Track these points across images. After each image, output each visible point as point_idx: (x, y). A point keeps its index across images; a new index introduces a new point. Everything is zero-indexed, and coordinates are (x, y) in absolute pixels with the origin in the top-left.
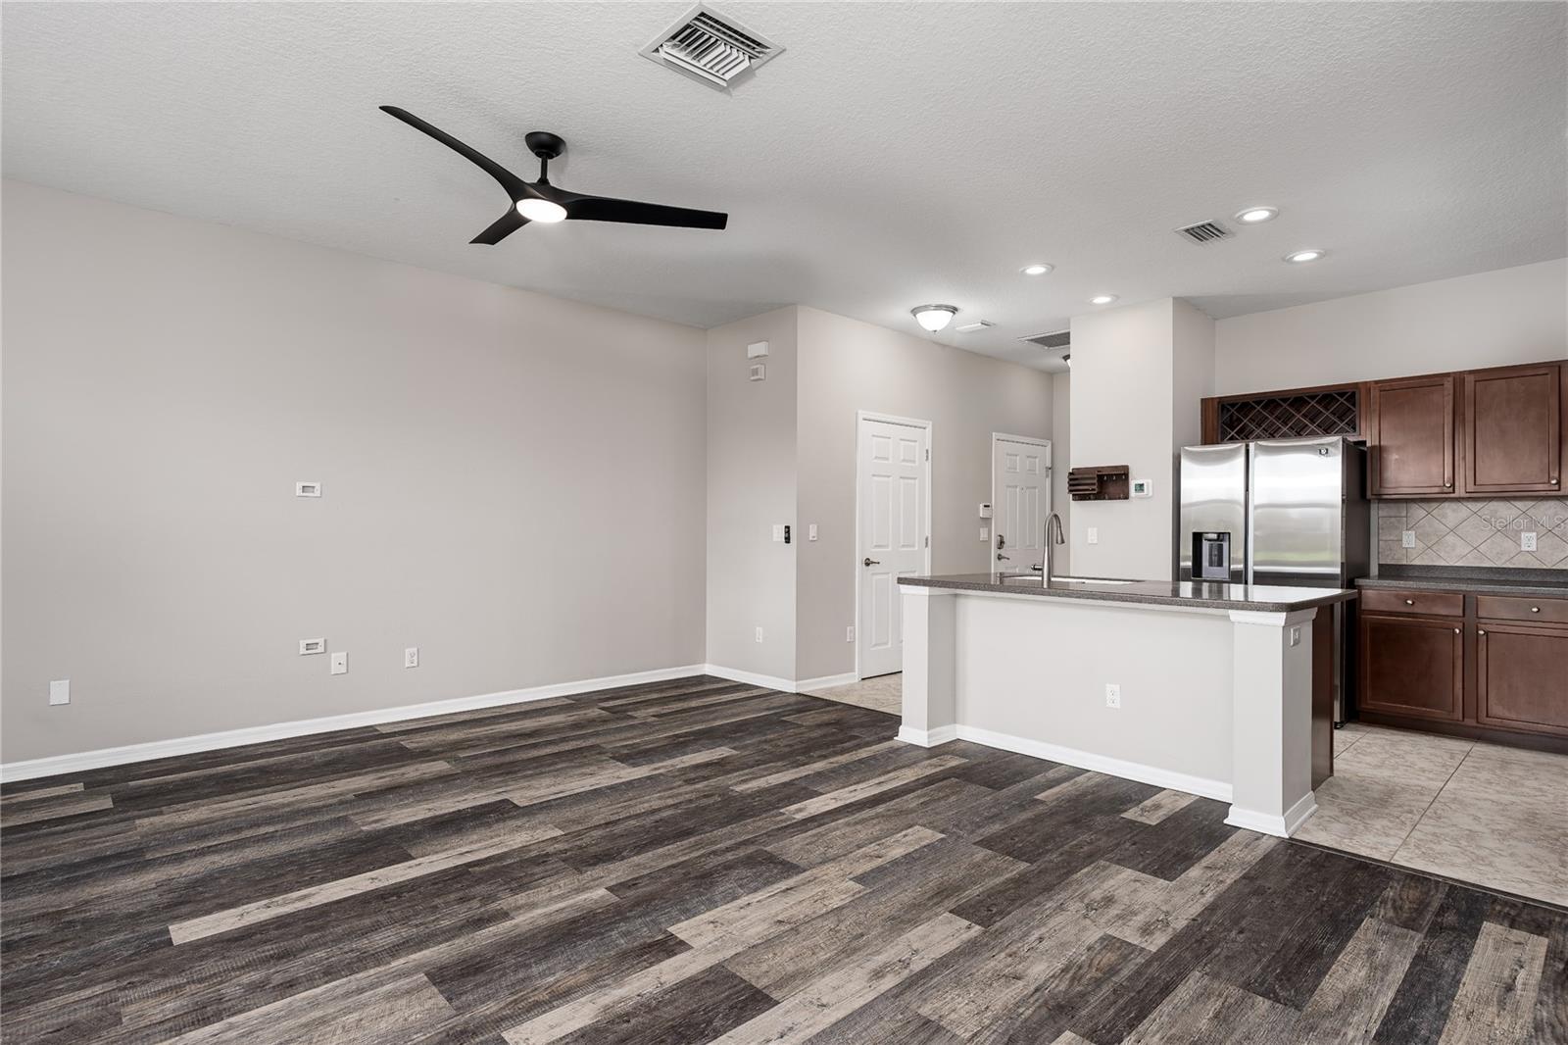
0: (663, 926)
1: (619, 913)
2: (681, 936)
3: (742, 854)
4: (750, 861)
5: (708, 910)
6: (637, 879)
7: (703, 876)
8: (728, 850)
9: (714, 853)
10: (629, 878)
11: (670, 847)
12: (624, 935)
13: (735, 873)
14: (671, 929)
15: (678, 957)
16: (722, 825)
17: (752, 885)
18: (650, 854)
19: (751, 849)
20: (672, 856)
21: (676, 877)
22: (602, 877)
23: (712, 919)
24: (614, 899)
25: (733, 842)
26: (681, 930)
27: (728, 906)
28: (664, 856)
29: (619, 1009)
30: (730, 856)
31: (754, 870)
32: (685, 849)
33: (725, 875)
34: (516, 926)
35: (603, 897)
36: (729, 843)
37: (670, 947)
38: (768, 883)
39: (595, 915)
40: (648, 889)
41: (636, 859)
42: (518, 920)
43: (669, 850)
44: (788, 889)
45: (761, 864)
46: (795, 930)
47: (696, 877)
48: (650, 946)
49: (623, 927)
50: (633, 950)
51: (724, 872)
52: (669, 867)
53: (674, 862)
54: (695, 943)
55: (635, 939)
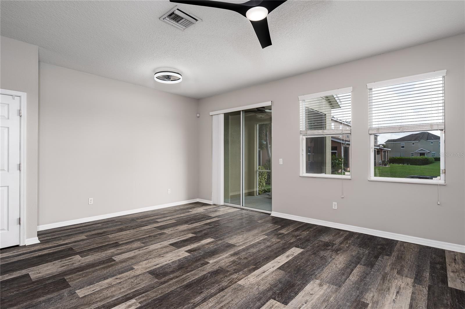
0: (191, 255)
1: (203, 257)
2: (187, 253)
3: (167, 277)
4: (165, 274)
5: (180, 259)
6: (202, 266)
7: (181, 268)
8: (172, 279)
9: (177, 277)
10: (204, 266)
11: (194, 279)
12: (200, 253)
13: (171, 269)
14: (189, 254)
15: (187, 250)
16: (172, 293)
17: (167, 266)
18: (200, 275)
19: (163, 280)
20: (193, 275)
21: (190, 267)
22: (213, 266)
23: (180, 257)
24: (206, 260)
25: (169, 283)
26: (187, 254)
27: (175, 260)
28: (195, 275)
29: (197, 243)
30: (172, 276)
31: (164, 271)
32: (188, 278)
33: (174, 269)
34: (227, 253)
35: (210, 261)
36: (171, 282)
37: (189, 251)
38: (161, 267)
39: (209, 256)
40: (197, 264)
41: (205, 273)
42: (227, 255)
43: (194, 277)
44: (156, 265)
45: (161, 274)
46: (159, 255)
47: (184, 267)
48: (194, 251)
49: (201, 254)
50: (197, 250)
51: (174, 270)
52: (193, 271)
53: (191, 273)
54: (184, 252)
55: (197, 252)
